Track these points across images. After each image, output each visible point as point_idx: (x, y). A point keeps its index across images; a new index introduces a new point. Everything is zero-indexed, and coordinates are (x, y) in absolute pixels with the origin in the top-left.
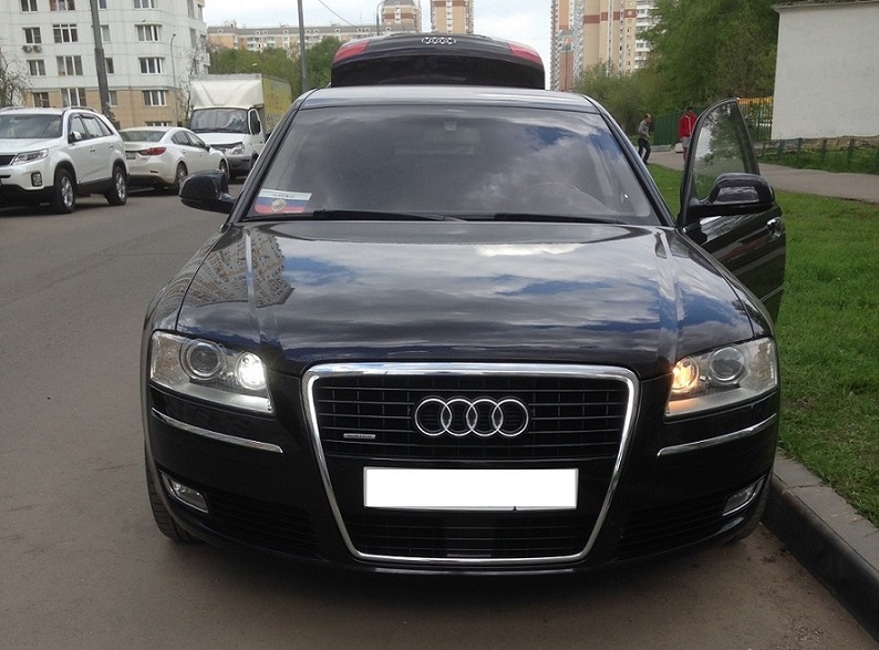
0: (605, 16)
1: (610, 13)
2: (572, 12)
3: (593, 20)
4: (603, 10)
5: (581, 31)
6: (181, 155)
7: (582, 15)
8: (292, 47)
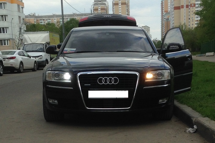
0: (183, 7)
1: (185, 5)
2: (169, 5)
3: (177, 8)
4: (182, 4)
5: (173, 13)
6: (21, 59)
7: (173, 7)
8: (57, 22)
